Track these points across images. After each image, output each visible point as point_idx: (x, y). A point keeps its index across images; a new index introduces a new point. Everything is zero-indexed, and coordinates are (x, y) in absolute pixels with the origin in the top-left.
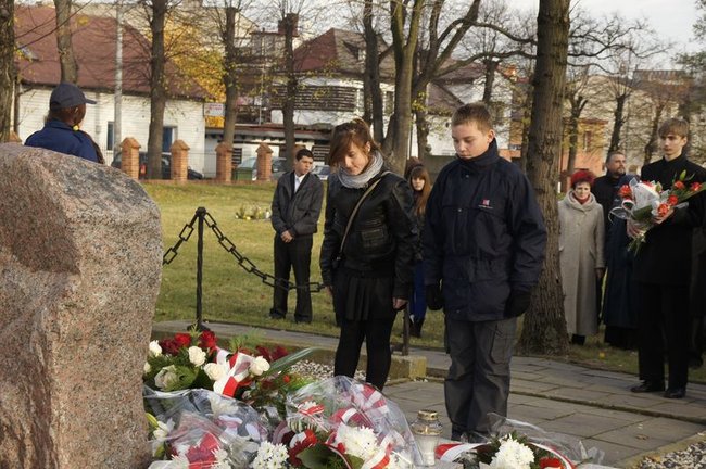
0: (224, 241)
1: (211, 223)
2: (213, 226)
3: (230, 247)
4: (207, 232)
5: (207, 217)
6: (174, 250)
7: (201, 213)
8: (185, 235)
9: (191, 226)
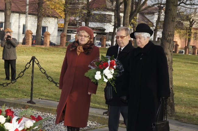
0: (42, 70)
1: (37, 62)
2: (38, 64)
3: (43, 72)
4: (36, 65)
5: (35, 60)
6: (23, 72)
7: (33, 59)
8: (27, 66)
9: (29, 63)
